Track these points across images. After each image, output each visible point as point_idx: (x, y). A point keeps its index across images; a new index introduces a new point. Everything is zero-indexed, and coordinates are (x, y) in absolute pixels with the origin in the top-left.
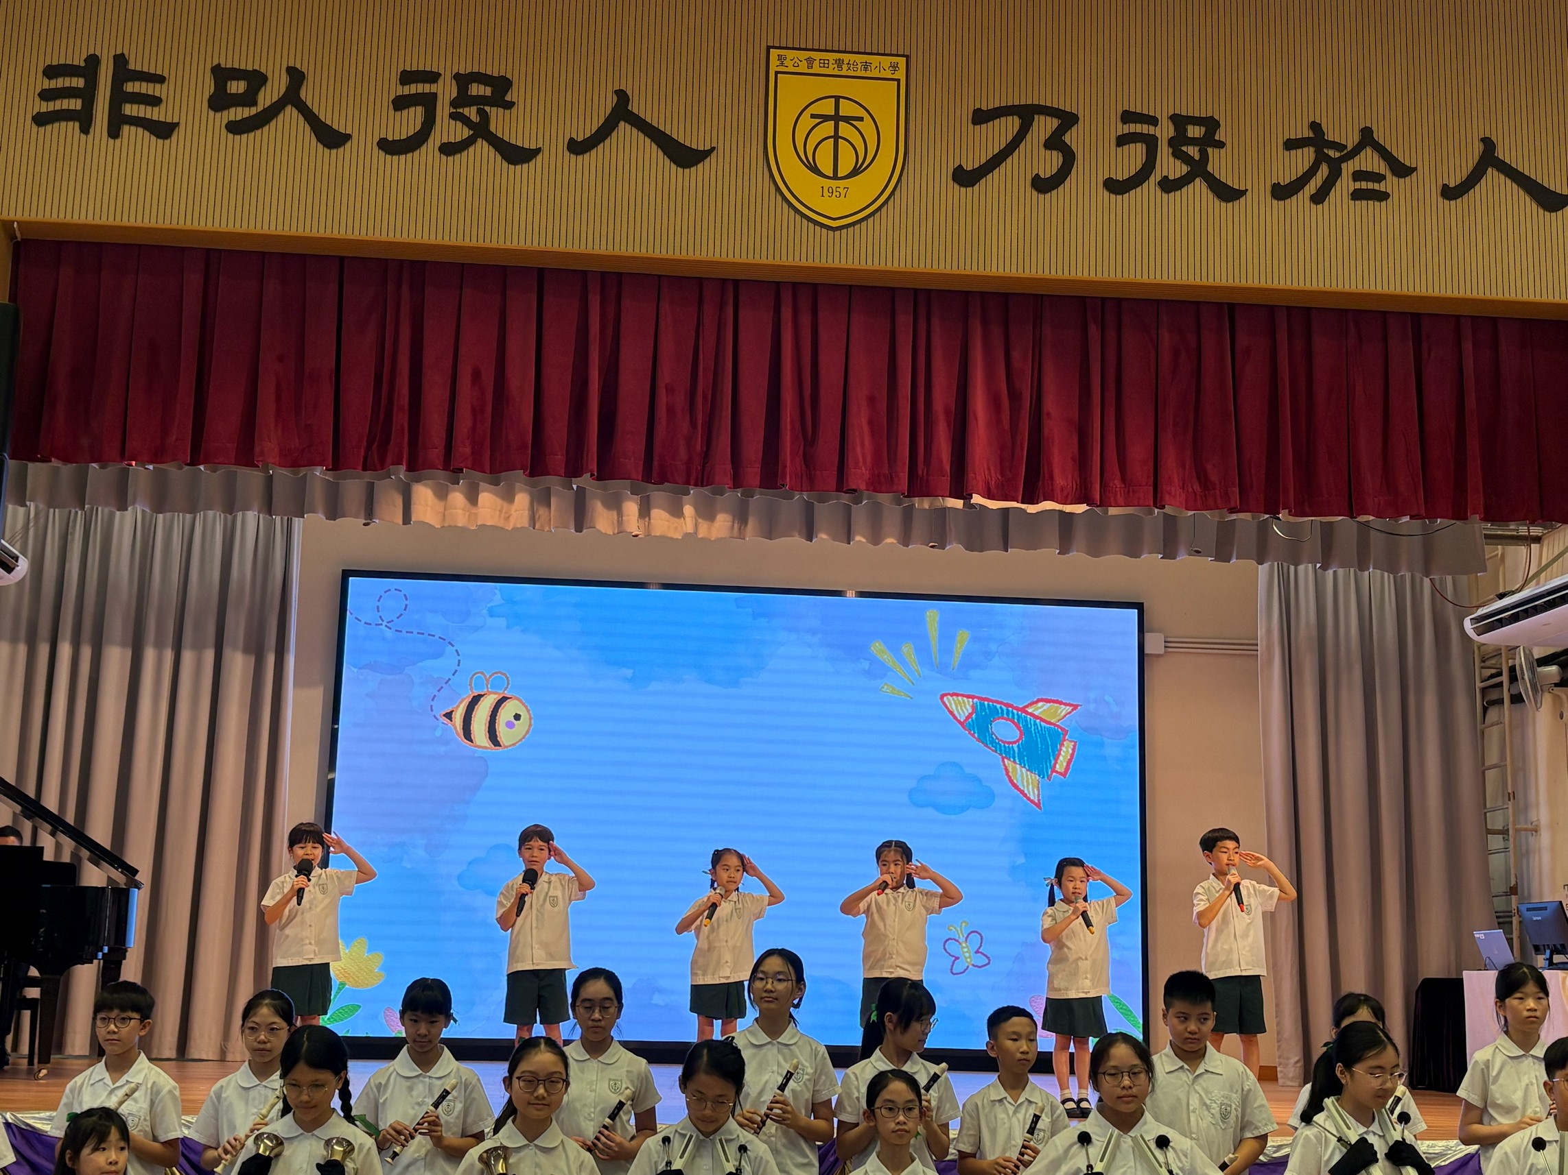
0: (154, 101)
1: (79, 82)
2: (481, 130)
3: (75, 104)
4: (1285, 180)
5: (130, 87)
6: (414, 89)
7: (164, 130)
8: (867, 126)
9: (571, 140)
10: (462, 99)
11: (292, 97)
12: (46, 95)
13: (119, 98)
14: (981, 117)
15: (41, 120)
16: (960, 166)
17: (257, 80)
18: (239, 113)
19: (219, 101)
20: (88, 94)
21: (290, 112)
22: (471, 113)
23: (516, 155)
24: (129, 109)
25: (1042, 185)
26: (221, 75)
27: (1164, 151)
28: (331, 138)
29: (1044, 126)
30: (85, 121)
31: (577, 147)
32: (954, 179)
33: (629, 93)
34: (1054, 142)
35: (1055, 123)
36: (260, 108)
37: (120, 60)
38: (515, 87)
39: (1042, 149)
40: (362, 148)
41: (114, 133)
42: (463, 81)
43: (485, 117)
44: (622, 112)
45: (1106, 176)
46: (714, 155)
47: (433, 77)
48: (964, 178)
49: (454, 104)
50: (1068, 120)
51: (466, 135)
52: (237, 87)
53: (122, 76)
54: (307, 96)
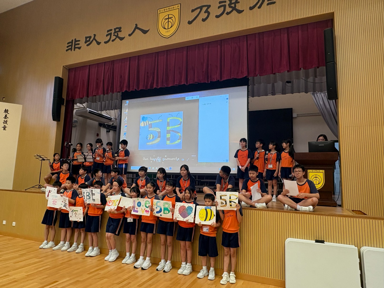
0: (79, 44)
1: (71, 44)
2: (117, 36)
3: (70, 47)
4: (252, 5)
5: (76, 43)
6: (109, 33)
7: (79, 48)
8: (173, 19)
9: (129, 34)
11: (94, 39)
12: (67, 47)
13: (75, 45)
14: (193, 11)
15: (67, 50)
16: (189, 21)
17: (90, 37)
18: (88, 43)
19: (86, 42)
20: (72, 46)
21: (94, 41)
22: (116, 34)
25: (204, 20)
26: (86, 38)
27: (227, 7)
28: (99, 43)
29: (204, 9)
30: (71, 49)
32: (188, 23)
33: (137, 24)
34: (206, 11)
35: (207, 7)
36: (91, 41)
37: (75, 39)
38: (122, 28)
39: (204, 13)
40: (103, 43)
41: (74, 50)
42: (115, 29)
43: (118, 34)
44: (136, 28)
45: (216, 15)
46: (149, 30)
47: (111, 30)
48: (190, 23)
49: (114, 33)
50: (209, 6)
51: (115, 37)
52: (88, 39)
53: (76, 41)
54: (96, 38)
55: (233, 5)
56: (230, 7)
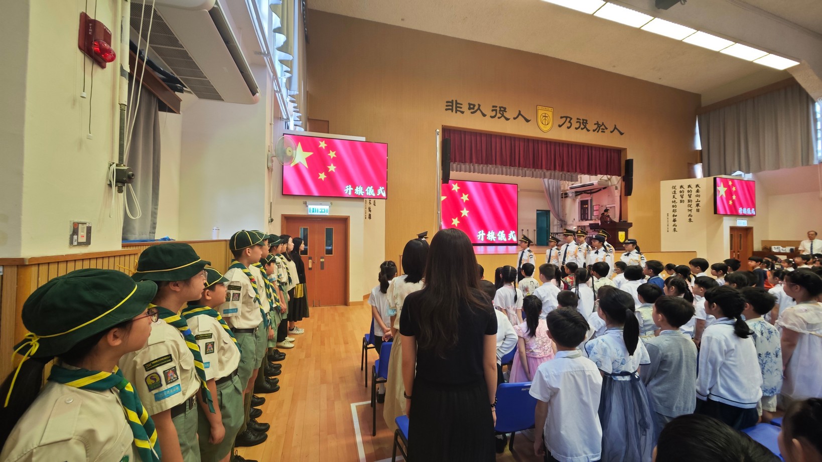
0: (461, 108)
1: (451, 104)
2: (503, 115)
3: (451, 107)
4: (594, 129)
5: (458, 105)
6: (494, 108)
7: (463, 112)
8: (549, 118)
9: (514, 117)
10: (500, 111)
11: (479, 109)
12: (447, 106)
13: (456, 107)
14: (561, 118)
15: (446, 110)
16: (560, 124)
17: (474, 106)
18: (472, 111)
19: (470, 109)
20: (452, 106)
21: (479, 111)
22: (501, 112)
23: (507, 119)
24: (458, 109)
25: (569, 128)
26: (470, 104)
27: (581, 124)
28: (484, 115)
29: (568, 119)
30: (452, 110)
31: (515, 119)
33: (521, 111)
34: (570, 122)
36: (475, 110)
37: (456, 101)
38: (507, 109)
39: (568, 123)
40: (487, 117)
41: (456, 112)
42: (500, 108)
43: (503, 113)
44: (520, 114)
45: (575, 127)
46: (531, 121)
47: (496, 107)
48: (560, 126)
50: (571, 119)
51: (501, 116)
52: (472, 106)
53: (457, 103)
54: (481, 108)
55: (585, 124)
56: (583, 125)
